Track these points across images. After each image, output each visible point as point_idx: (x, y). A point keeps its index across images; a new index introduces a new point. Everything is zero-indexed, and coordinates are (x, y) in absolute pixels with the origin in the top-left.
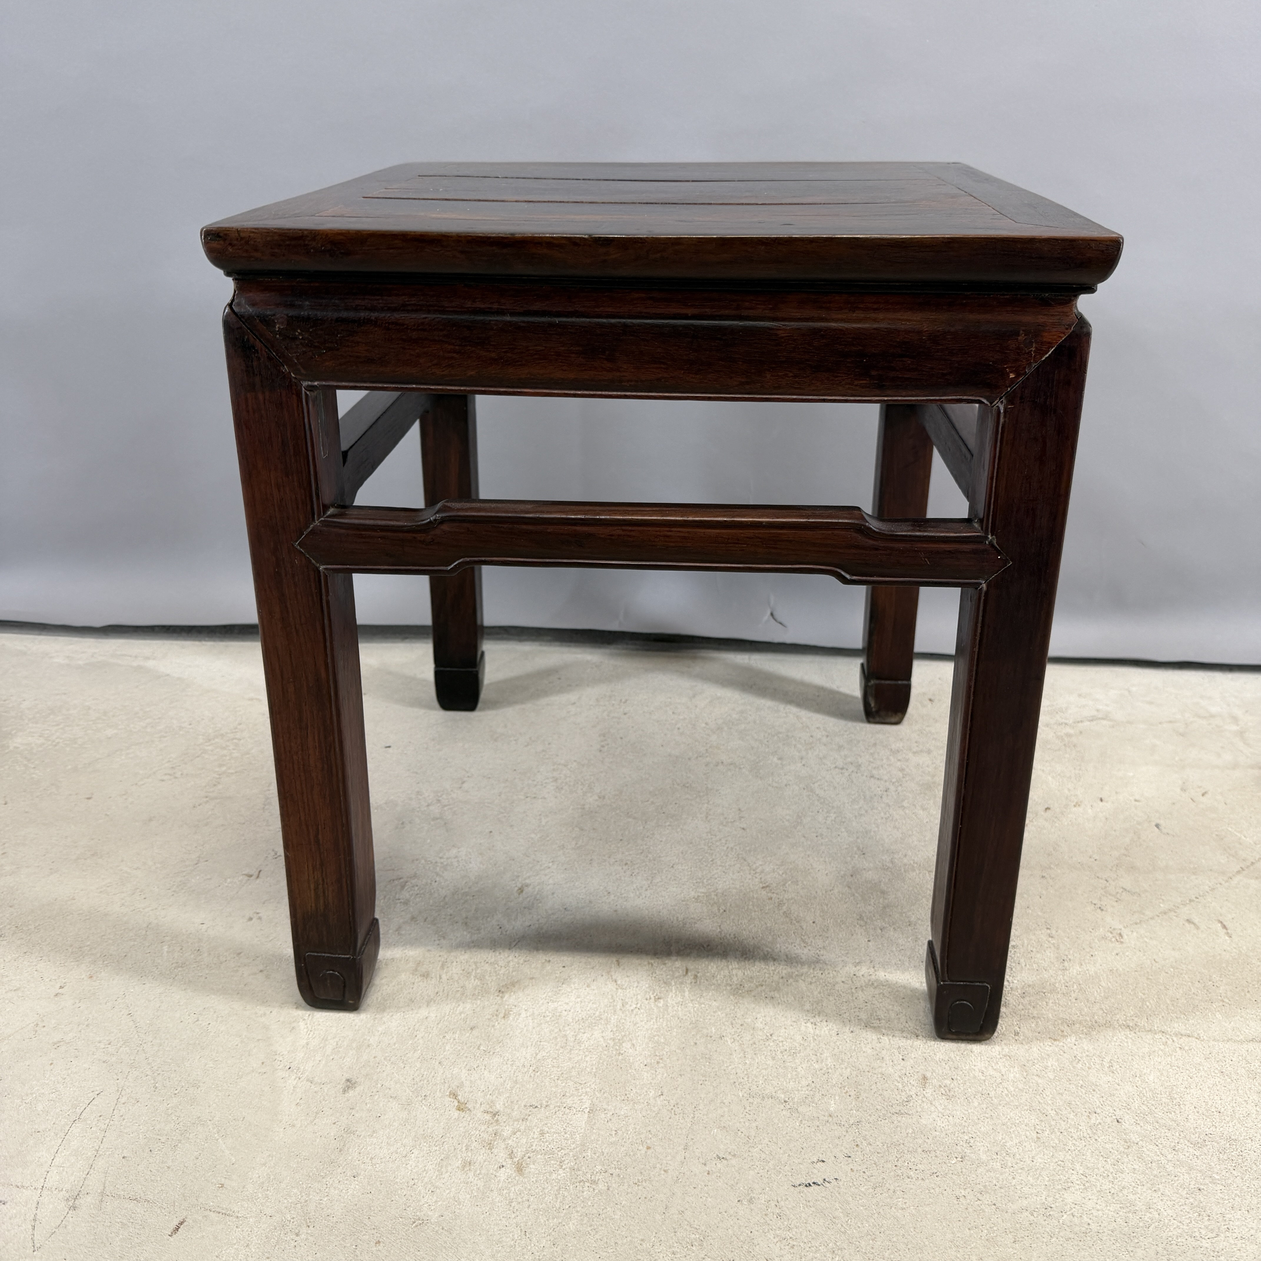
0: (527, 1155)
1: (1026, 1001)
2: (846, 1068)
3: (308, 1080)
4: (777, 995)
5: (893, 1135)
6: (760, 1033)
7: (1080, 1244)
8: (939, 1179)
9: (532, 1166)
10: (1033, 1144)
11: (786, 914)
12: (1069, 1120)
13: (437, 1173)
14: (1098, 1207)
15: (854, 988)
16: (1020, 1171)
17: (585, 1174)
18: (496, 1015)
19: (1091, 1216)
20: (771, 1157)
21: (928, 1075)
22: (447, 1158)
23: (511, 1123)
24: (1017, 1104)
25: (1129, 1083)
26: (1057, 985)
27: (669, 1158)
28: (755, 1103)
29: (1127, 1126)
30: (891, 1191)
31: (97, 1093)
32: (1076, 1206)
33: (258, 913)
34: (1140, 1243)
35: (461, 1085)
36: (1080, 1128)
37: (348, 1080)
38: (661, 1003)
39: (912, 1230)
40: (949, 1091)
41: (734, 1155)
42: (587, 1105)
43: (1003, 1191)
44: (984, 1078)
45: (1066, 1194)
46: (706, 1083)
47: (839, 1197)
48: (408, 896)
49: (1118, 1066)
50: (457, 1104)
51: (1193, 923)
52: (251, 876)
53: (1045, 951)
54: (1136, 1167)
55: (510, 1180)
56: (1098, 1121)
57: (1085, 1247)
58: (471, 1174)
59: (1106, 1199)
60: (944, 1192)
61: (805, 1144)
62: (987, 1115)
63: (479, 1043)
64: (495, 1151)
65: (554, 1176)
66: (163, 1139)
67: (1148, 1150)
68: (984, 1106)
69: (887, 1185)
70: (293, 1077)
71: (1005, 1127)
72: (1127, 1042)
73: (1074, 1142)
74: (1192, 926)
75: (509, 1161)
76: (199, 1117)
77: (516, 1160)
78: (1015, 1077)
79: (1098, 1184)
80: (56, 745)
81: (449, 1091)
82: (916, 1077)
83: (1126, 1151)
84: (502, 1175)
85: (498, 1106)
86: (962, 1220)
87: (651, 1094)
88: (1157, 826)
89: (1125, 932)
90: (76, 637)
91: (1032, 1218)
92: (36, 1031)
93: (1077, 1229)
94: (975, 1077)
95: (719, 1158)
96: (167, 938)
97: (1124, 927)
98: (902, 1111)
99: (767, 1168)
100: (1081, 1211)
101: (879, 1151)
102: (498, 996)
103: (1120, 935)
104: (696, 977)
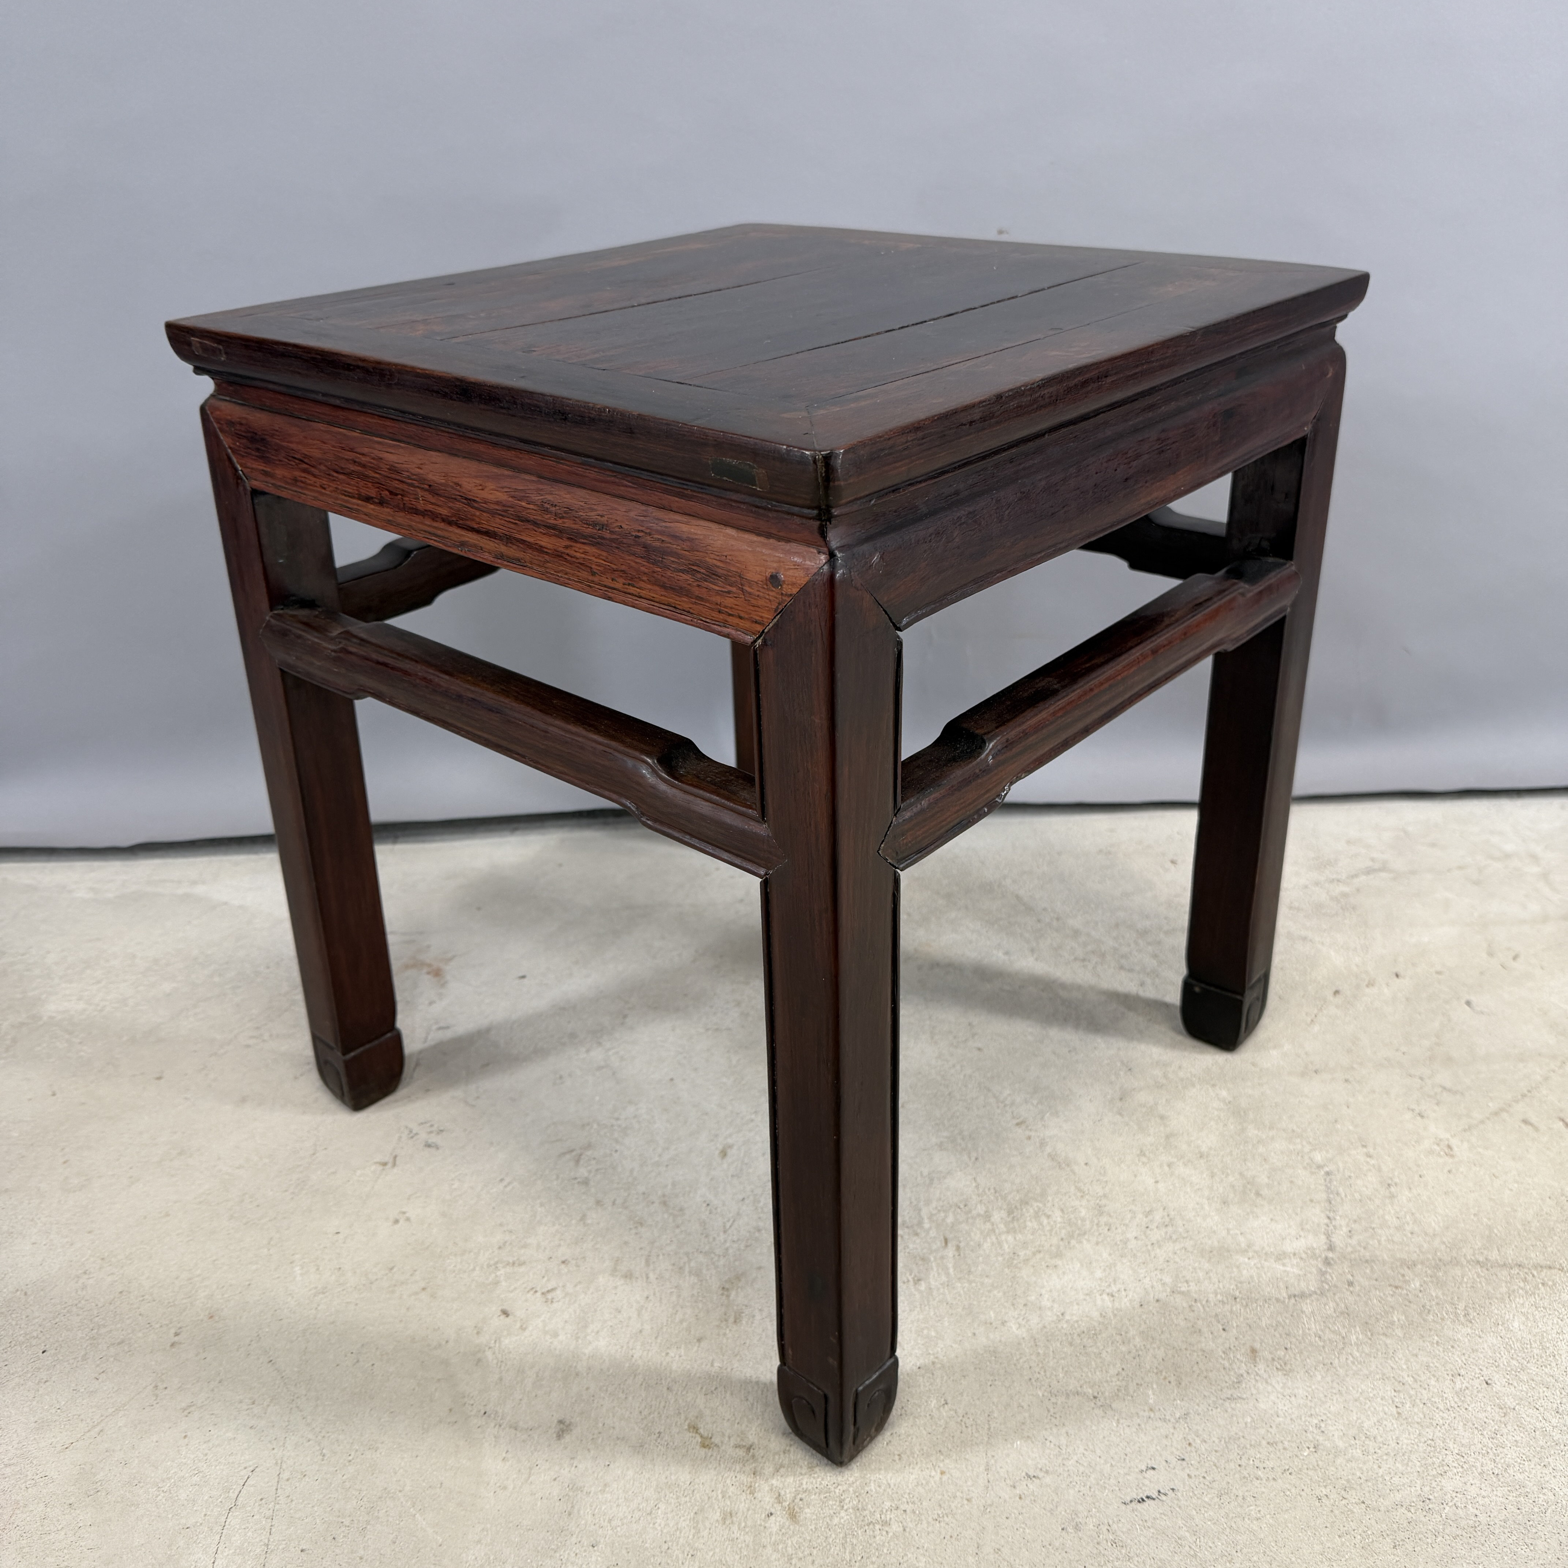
0: (800, 1496)
1: (1354, 1242)
2: (1159, 1348)
3: (511, 1427)
4: (1059, 1263)
5: (1229, 1427)
6: (1049, 1313)
7: (1471, 1541)
8: (1292, 1477)
9: (807, 1510)
10: (1394, 1421)
11: (1052, 1157)
12: (1431, 1388)
13: (693, 1531)
14: (1484, 1493)
15: (1149, 1243)
16: (1385, 1457)
17: (872, 1514)
18: (726, 1320)
19: (1477, 1506)
20: (1091, 1470)
21: (1257, 1346)
22: (702, 1510)
23: (771, 1459)
24: (1367, 1372)
25: (1492, 1334)
26: (1387, 1217)
27: (969, 1483)
28: (1059, 1402)
29: (1499, 1388)
30: (1240, 1498)
31: (252, 1469)
32: (1458, 1495)
33: (404, 1213)
34: (1539, 1533)
35: (700, 1416)
36: (1445, 1395)
37: (561, 1422)
38: (923, 1286)
39: (1273, 1545)
40: (1285, 1364)
41: (1047, 1472)
43: (1370, 1484)
44: (1321, 1344)
45: (1443, 1481)
46: (997, 1383)
47: (1180, 1512)
48: (586, 1174)
49: (1475, 1314)
50: (700, 1440)
51: (1531, 1124)
52: (385, 1164)
53: (1365, 1175)
54: (1518, 1438)
55: (783, 1530)
56: (1464, 1386)
57: (1477, 1545)
58: (735, 1528)
59: (1490, 1482)
60: (1302, 1493)
61: (1128, 1449)
62: (1334, 1391)
63: (711, 1358)
64: (758, 1495)
65: (836, 1521)
66: (347, 1523)
67: (1528, 1416)
68: (1329, 1379)
69: (1234, 1491)
70: (492, 1425)
71: (1358, 1404)
72: (1480, 1282)
73: (1441, 1414)
74: (1530, 1127)
75: (778, 1507)
76: (386, 1489)
77: (786, 1504)
78: (1357, 1338)
79: (1478, 1464)
80: (101, 1011)
81: (687, 1423)
82: (1243, 1351)
83: (1503, 1419)
84: (773, 1524)
85: (750, 1437)
86: (1328, 1526)
87: (933, 1405)
88: (1468, 1003)
89: (1454, 1142)
90: (95, 860)
91: (1410, 1514)
92: (157, 1396)
93: (1463, 1523)
94: (1311, 1344)
95: (1029, 1476)
96: (297, 1256)
97: (1452, 1136)
98: (1235, 1396)
99: (1089, 1484)
100: (1464, 1500)
101: (1217, 1449)
102: (722, 1294)
103: (1449, 1147)
104: (958, 1248)
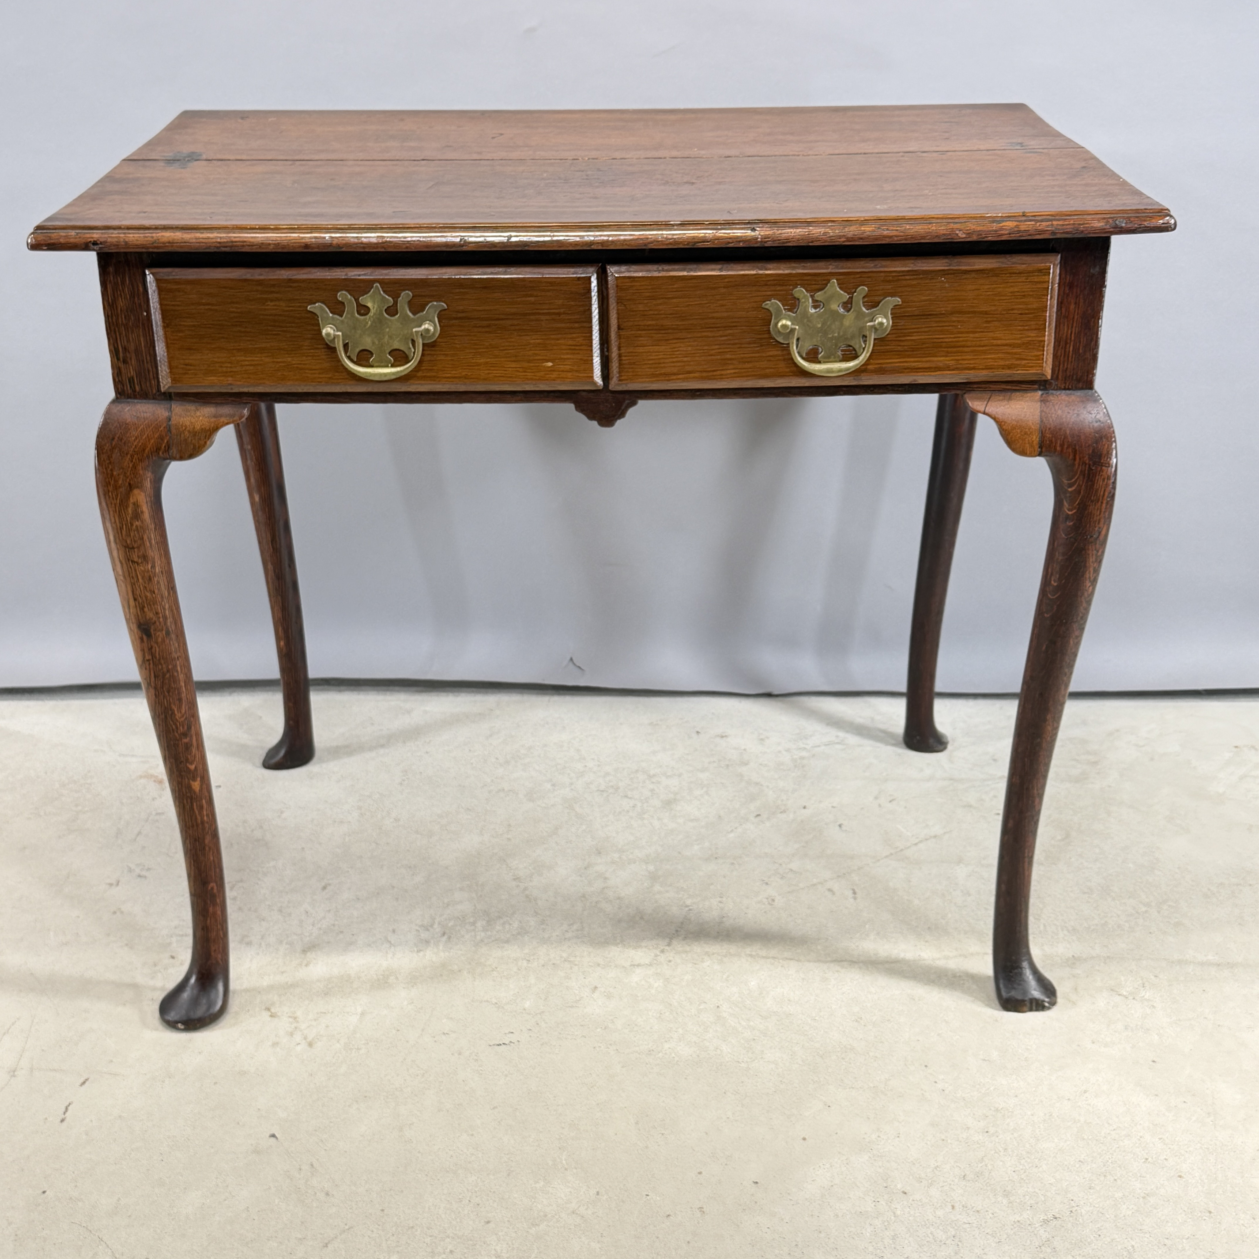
0: (316, 1038)
5: (563, 1018)
8: (586, 1039)
9: (319, 1043)
10: (655, 1020)
11: (527, 896)
12: (685, 1007)
14: (684, 1050)
16: (640, 1034)
17: (353, 1045)
18: (300, 965)
19: (677, 1054)
21: (599, 986)
22: (262, 1042)
23: (306, 1023)
24: (654, 999)
25: (736, 987)
27: (411, 1035)
28: (475, 1005)
29: (723, 1009)
30: (553, 1046)
31: (17, 1018)
32: (670, 1049)
33: (120, 909)
35: (273, 1004)
36: (691, 1011)
38: (421, 954)
39: (559, 1064)
40: (610, 995)
41: (454, 1032)
42: (359, 1010)
43: (625, 1043)
45: (665, 1044)
47: (518, 1050)
49: (733, 977)
50: (270, 1014)
52: (112, 885)
55: (304, 1050)
56: (704, 1007)
58: (278, 1049)
59: (690, 1046)
60: (587, 1045)
61: (503, 1025)
62: (631, 1006)
64: (294, 1036)
65: (333, 1047)
67: (731, 1021)
68: (631, 1001)
69: (551, 1043)
71: (640, 1012)
72: (746, 965)
74: (831, 893)
75: (304, 1041)
76: (91, 1028)
77: (308, 1040)
81: (264, 1008)
82: (589, 988)
84: (299, 1048)
85: (298, 1015)
88: (840, 825)
89: (778, 898)
93: (665, 1060)
95: (444, 1033)
97: (779, 895)
98: (574, 1006)
99: (475, 1037)
100: (672, 1051)
101: (552, 1026)
102: (302, 954)
103: (773, 900)
104: (449, 938)
